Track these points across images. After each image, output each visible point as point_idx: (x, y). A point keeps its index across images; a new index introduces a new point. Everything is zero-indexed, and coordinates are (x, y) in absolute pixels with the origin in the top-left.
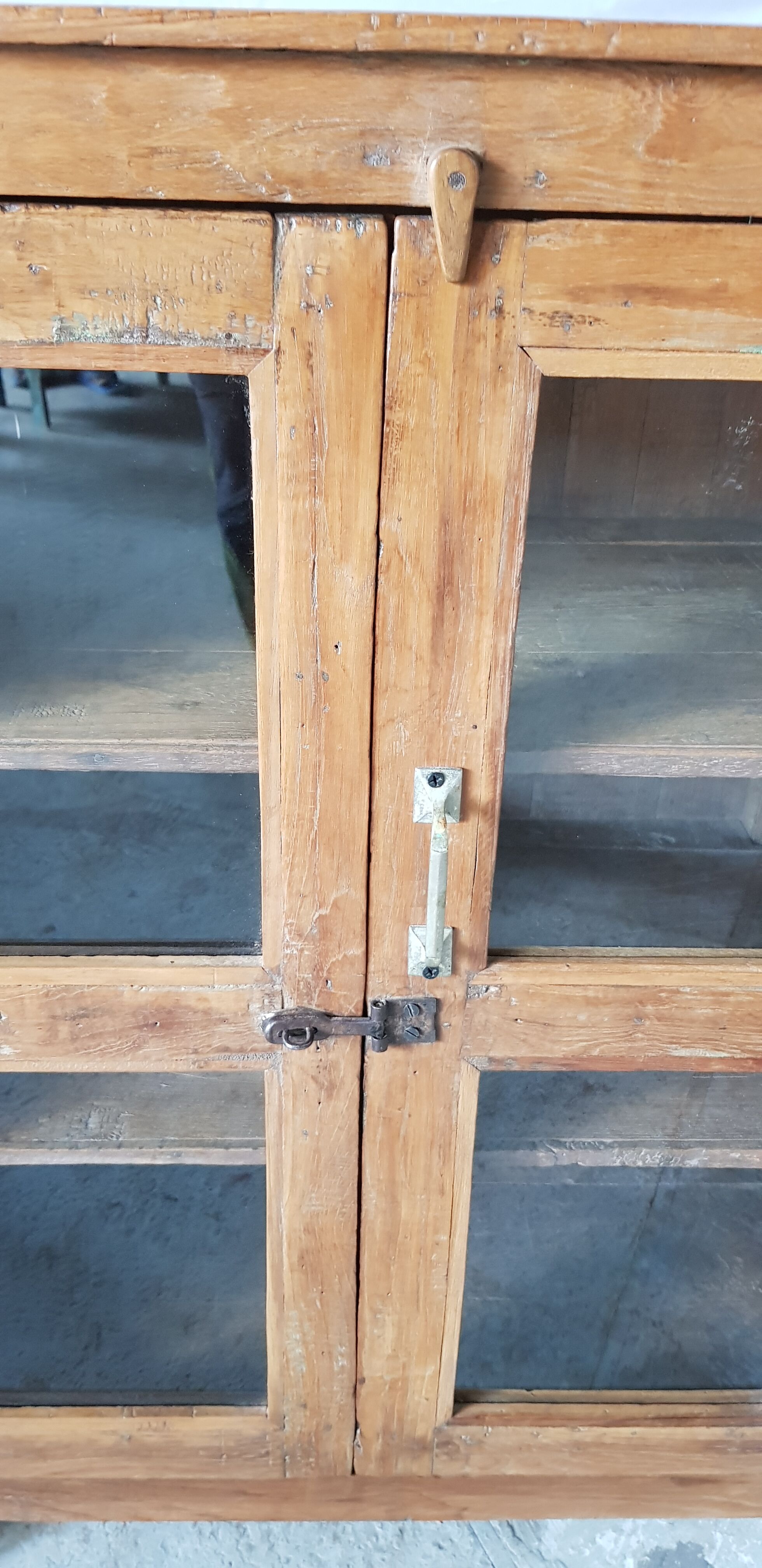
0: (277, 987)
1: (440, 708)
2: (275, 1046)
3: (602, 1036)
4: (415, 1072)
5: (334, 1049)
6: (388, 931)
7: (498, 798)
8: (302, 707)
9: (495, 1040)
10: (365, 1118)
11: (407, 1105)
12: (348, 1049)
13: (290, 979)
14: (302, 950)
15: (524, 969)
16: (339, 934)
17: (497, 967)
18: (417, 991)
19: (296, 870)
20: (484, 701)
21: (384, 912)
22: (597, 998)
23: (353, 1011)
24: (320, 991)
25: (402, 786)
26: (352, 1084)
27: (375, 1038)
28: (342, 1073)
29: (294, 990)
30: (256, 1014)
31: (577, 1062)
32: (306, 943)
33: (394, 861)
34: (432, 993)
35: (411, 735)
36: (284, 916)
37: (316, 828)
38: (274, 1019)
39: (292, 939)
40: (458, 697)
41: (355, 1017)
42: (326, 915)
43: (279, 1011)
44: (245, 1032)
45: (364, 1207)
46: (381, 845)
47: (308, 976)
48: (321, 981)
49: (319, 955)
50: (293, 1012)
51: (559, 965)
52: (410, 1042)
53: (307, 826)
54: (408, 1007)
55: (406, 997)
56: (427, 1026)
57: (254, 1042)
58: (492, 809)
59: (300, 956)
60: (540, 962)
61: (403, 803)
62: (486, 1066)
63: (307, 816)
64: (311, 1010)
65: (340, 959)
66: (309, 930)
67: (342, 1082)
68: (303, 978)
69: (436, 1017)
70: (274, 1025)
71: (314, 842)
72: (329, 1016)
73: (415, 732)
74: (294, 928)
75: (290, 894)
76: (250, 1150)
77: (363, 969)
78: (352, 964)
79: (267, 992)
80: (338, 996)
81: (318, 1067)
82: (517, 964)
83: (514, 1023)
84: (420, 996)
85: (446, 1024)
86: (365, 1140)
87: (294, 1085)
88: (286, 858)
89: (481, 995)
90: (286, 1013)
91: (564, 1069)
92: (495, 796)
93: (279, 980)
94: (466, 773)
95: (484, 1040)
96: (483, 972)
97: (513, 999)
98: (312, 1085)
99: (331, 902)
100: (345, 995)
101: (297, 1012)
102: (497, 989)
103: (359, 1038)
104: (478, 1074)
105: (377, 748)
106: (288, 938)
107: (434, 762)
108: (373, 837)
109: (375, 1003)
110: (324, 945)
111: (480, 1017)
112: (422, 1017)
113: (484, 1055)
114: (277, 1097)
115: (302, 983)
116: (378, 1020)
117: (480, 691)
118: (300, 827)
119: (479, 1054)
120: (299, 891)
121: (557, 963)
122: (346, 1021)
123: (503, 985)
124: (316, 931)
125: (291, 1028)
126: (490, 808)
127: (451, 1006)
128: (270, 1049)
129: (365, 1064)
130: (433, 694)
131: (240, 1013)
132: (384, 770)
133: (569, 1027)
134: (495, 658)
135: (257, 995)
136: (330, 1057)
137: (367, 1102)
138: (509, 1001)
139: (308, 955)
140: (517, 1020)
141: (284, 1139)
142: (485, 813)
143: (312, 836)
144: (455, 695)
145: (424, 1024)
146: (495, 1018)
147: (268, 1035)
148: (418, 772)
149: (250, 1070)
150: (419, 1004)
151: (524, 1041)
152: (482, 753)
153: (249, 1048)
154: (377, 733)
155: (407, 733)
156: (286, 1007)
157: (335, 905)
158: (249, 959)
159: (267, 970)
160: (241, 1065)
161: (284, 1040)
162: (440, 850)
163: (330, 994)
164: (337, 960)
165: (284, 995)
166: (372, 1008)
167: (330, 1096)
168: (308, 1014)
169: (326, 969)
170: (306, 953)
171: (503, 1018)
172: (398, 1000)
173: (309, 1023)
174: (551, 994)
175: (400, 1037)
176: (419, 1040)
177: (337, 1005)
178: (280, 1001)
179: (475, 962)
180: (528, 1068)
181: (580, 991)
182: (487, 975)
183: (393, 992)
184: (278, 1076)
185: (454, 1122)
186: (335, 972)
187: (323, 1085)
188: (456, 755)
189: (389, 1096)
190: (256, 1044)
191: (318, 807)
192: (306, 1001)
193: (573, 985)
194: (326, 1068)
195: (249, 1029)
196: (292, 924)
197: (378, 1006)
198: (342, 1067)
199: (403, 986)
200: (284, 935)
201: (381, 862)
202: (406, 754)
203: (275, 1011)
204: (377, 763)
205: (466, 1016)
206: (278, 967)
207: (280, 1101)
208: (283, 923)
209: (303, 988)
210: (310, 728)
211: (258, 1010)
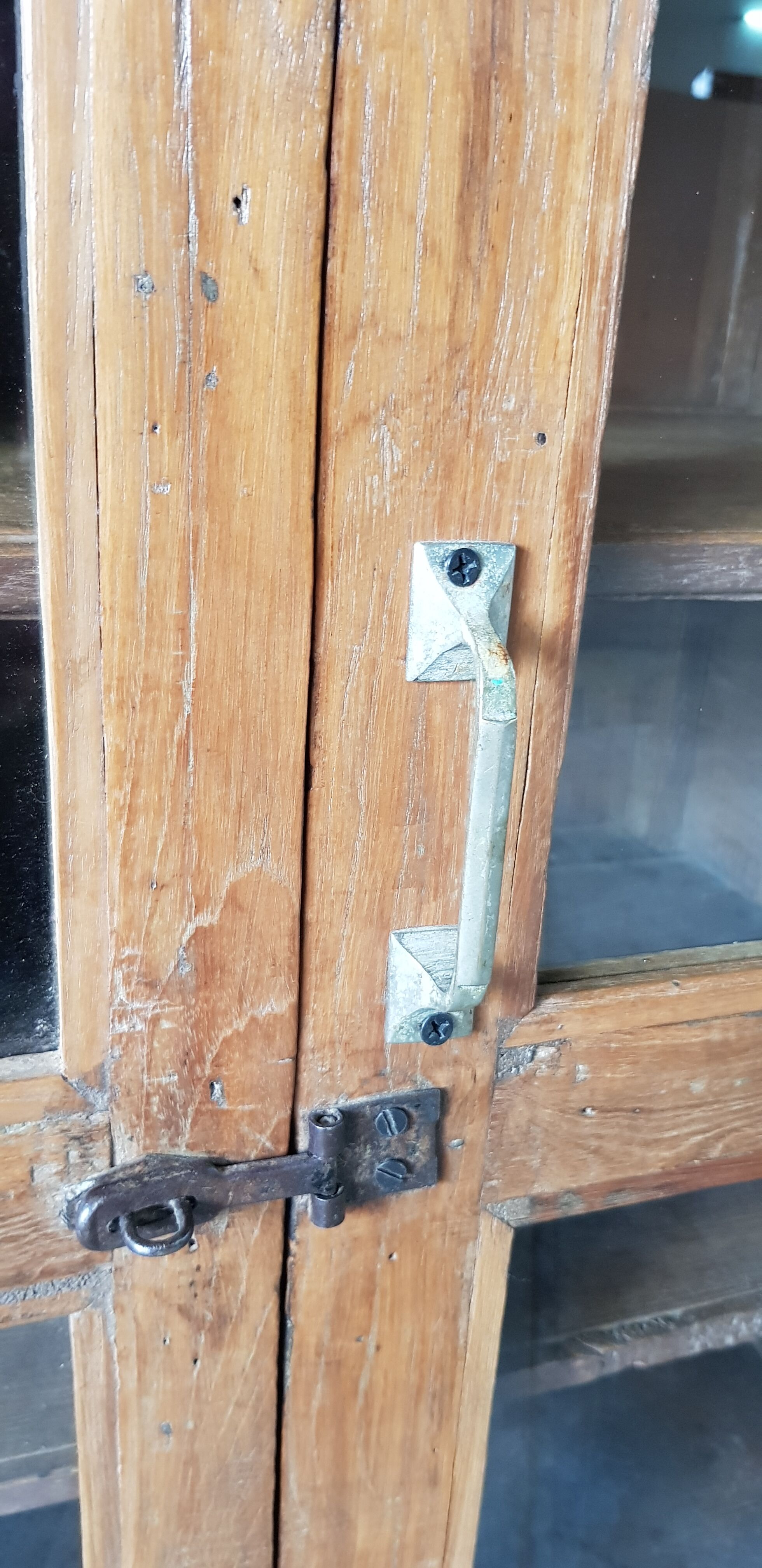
0: (99, 1118)
1: (471, 387)
2: (96, 1254)
3: (731, 1117)
4: (391, 1256)
5: (226, 1238)
6: (344, 951)
7: (577, 616)
8: (152, 379)
9: (544, 1160)
10: (288, 1372)
11: (375, 1329)
12: (257, 1232)
13: (129, 1094)
14: (155, 1021)
15: (602, 1002)
16: (239, 970)
17: (552, 1004)
18: (401, 1078)
19: (141, 821)
20: (563, 370)
21: (337, 907)
22: (725, 1043)
23: (268, 1144)
24: (198, 1112)
25: (383, 595)
26: (264, 1307)
27: (320, 1196)
28: (243, 1288)
29: (138, 1117)
30: (50, 1189)
31: (683, 1177)
32: (165, 1001)
33: (361, 781)
34: (429, 1078)
35: (406, 457)
36: (112, 942)
37: (188, 708)
38: (94, 1193)
39: (132, 996)
40: (511, 358)
41: (274, 1157)
42: (211, 926)
43: (104, 1172)
44: (25, 1236)
45: (284, 1547)
46: (333, 746)
47: (169, 1079)
48: (200, 1087)
49: (195, 1026)
50: (137, 1169)
51: (661, 986)
52: (384, 1194)
53: (166, 704)
54: (385, 1115)
55: (377, 1097)
56: (421, 1155)
57: (47, 1255)
58: (564, 644)
59: (152, 1034)
60: (626, 985)
61: (385, 636)
62: (524, 1216)
63: (167, 677)
64: (177, 1158)
65: (241, 1029)
66: (172, 969)
67: (244, 1306)
68: (160, 1085)
69: (438, 1132)
70: (100, 1207)
71: (183, 745)
72: (220, 1164)
73: (415, 450)
74: (136, 968)
75: (127, 884)
76: (34, 1479)
77: (291, 1046)
78: (269, 1038)
79: (75, 1132)
80: (236, 1115)
81: (191, 1284)
82: (586, 993)
83: (580, 1119)
84: (406, 1089)
85: (455, 1142)
86: (288, 1418)
87: (139, 1335)
88: (117, 794)
89: (521, 1069)
90: (121, 1175)
91: (661, 1195)
92: (571, 613)
93: (101, 1100)
94: (521, 555)
95: (524, 1163)
96: (527, 1019)
97: (581, 1067)
98: (179, 1327)
99: (224, 894)
100: (252, 1113)
101: (146, 1169)
102: (552, 1050)
103: (280, 1204)
104: (510, 1236)
105: (329, 494)
106: (122, 994)
107: (453, 528)
108: (317, 727)
109: (318, 1119)
110: (207, 1000)
111: (519, 1115)
112: (412, 1134)
113: (523, 1194)
114: (101, 1368)
115: (155, 1099)
116: (327, 1156)
117: (557, 344)
118: (151, 708)
119: (514, 1195)
120: (150, 873)
121: (657, 982)
122: (258, 1169)
123: (563, 1042)
124: (187, 969)
125: (136, 1208)
126: (561, 641)
127: (466, 1099)
128: (87, 1263)
129: (291, 1259)
130: (456, 350)
131: (12, 1193)
132: (344, 552)
133: (677, 1108)
134: (592, 259)
135: (52, 1144)
136: (218, 1257)
137: (294, 1338)
138: (572, 1074)
139: (169, 1031)
140: (584, 1110)
141: (119, 1453)
142: (550, 655)
143: (178, 731)
144: (505, 352)
145: (414, 1149)
146: (546, 1114)
147: (87, 1233)
148: (419, 551)
149: (41, 1318)
150: (405, 1106)
151: (596, 1152)
152: (551, 506)
153: (38, 1270)
154: (331, 455)
155: (399, 456)
156: (118, 1162)
157: (233, 900)
158: (25, 1062)
159: (73, 1080)
160: (17, 1314)
161: (128, 1238)
162: (501, 717)
163: (217, 1114)
164: (237, 1033)
165: (115, 1134)
166: (312, 1130)
167: (216, 1343)
168: (173, 1168)
169: (209, 1057)
170: (165, 1025)
171: (562, 1111)
172: (362, 1106)
173: (174, 1189)
174: (649, 1047)
175: (365, 1185)
176: (406, 1185)
177: (234, 1138)
178: (107, 1151)
179: (514, 998)
180: (600, 1205)
181: (698, 1033)
182: (537, 1023)
183: (351, 1089)
184: (105, 1320)
185: (462, 1341)
186: (230, 1060)
187: (204, 1320)
188: (499, 510)
189: (339, 1315)
190: (53, 1259)
191: (193, 654)
192: (164, 1141)
193: (687, 1022)
194: (209, 1283)
195: (36, 1226)
196: (131, 960)
197: (325, 1124)
198: (244, 1274)
199: (373, 1071)
200: (113, 988)
201: (334, 785)
202: (393, 510)
203: (96, 1175)
204: (329, 536)
205: (494, 1117)
206: (100, 1069)
207: (109, 1374)
208: (112, 957)
209: (159, 1111)
210: (174, 433)
211: (55, 1178)
